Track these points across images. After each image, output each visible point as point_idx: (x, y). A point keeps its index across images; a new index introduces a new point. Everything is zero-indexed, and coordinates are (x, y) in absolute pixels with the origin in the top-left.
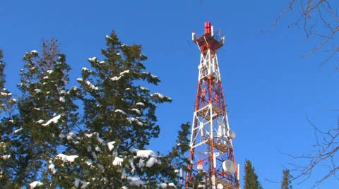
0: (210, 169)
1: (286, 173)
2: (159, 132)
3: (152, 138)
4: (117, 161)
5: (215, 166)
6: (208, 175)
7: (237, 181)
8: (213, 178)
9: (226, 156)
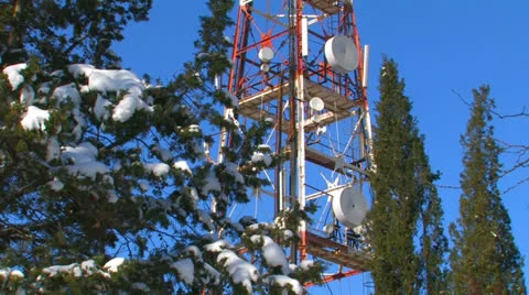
0: (292, 59)
1: (482, 94)
2: (149, 6)
3: (131, 23)
4: (34, 118)
5: (305, 52)
6: (287, 75)
7: (360, 89)
8: (300, 83)
9: (336, 25)
